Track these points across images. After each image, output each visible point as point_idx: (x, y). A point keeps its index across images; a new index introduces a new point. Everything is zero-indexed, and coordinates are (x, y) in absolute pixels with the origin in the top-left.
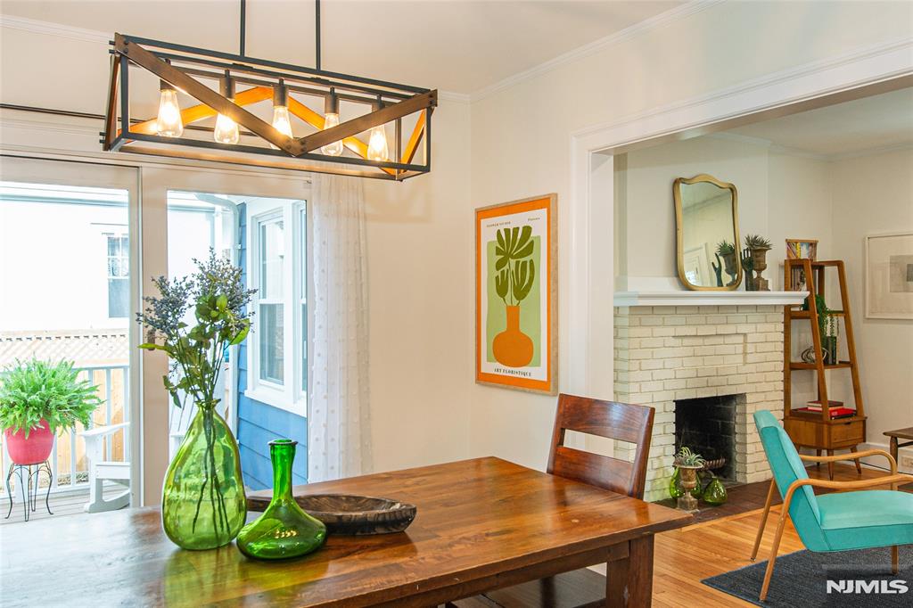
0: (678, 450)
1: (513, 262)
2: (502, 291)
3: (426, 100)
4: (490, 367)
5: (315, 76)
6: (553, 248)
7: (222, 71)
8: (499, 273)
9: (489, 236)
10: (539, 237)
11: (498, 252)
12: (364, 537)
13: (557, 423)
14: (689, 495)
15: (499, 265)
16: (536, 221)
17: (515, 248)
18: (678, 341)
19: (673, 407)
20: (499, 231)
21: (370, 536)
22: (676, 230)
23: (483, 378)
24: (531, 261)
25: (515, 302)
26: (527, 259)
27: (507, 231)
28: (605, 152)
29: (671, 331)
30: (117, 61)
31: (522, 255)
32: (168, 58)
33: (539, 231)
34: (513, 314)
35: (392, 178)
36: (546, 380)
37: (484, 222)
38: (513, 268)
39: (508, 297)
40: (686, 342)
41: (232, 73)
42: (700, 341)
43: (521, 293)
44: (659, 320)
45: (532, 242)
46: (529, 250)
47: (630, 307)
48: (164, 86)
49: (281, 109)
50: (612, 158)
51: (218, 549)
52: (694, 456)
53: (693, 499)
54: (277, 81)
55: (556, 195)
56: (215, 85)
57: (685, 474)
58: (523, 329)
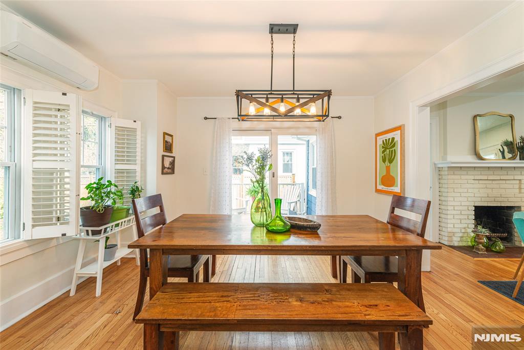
0: (476, 226)
1: (388, 150)
2: (384, 161)
3: (328, 93)
4: (380, 187)
5: (292, 92)
6: (403, 144)
7: (265, 96)
8: (383, 155)
9: (380, 142)
10: (397, 141)
11: (383, 147)
12: (303, 231)
13: (392, 205)
14: (481, 245)
15: (383, 152)
16: (397, 135)
17: (389, 146)
18: (477, 182)
19: (474, 208)
20: (383, 141)
21: (306, 231)
22: (475, 136)
23: (377, 191)
24: (395, 150)
25: (389, 164)
26: (393, 149)
27: (386, 140)
28: (425, 106)
29: (472, 177)
30: (237, 97)
31: (391, 148)
32: (252, 94)
33: (398, 139)
34: (388, 169)
35: (320, 121)
36: (400, 192)
37: (378, 138)
38: (388, 152)
39: (386, 163)
40: (481, 182)
41: (269, 96)
42: (490, 182)
43: (391, 161)
44: (465, 172)
45: (395, 143)
46: (394, 146)
47: (448, 167)
48: (250, 102)
49: (282, 104)
50: (429, 108)
51: (263, 227)
52: (484, 230)
53: (483, 248)
54: (281, 96)
55: (404, 125)
56: (264, 101)
57: (478, 236)
58: (392, 174)
